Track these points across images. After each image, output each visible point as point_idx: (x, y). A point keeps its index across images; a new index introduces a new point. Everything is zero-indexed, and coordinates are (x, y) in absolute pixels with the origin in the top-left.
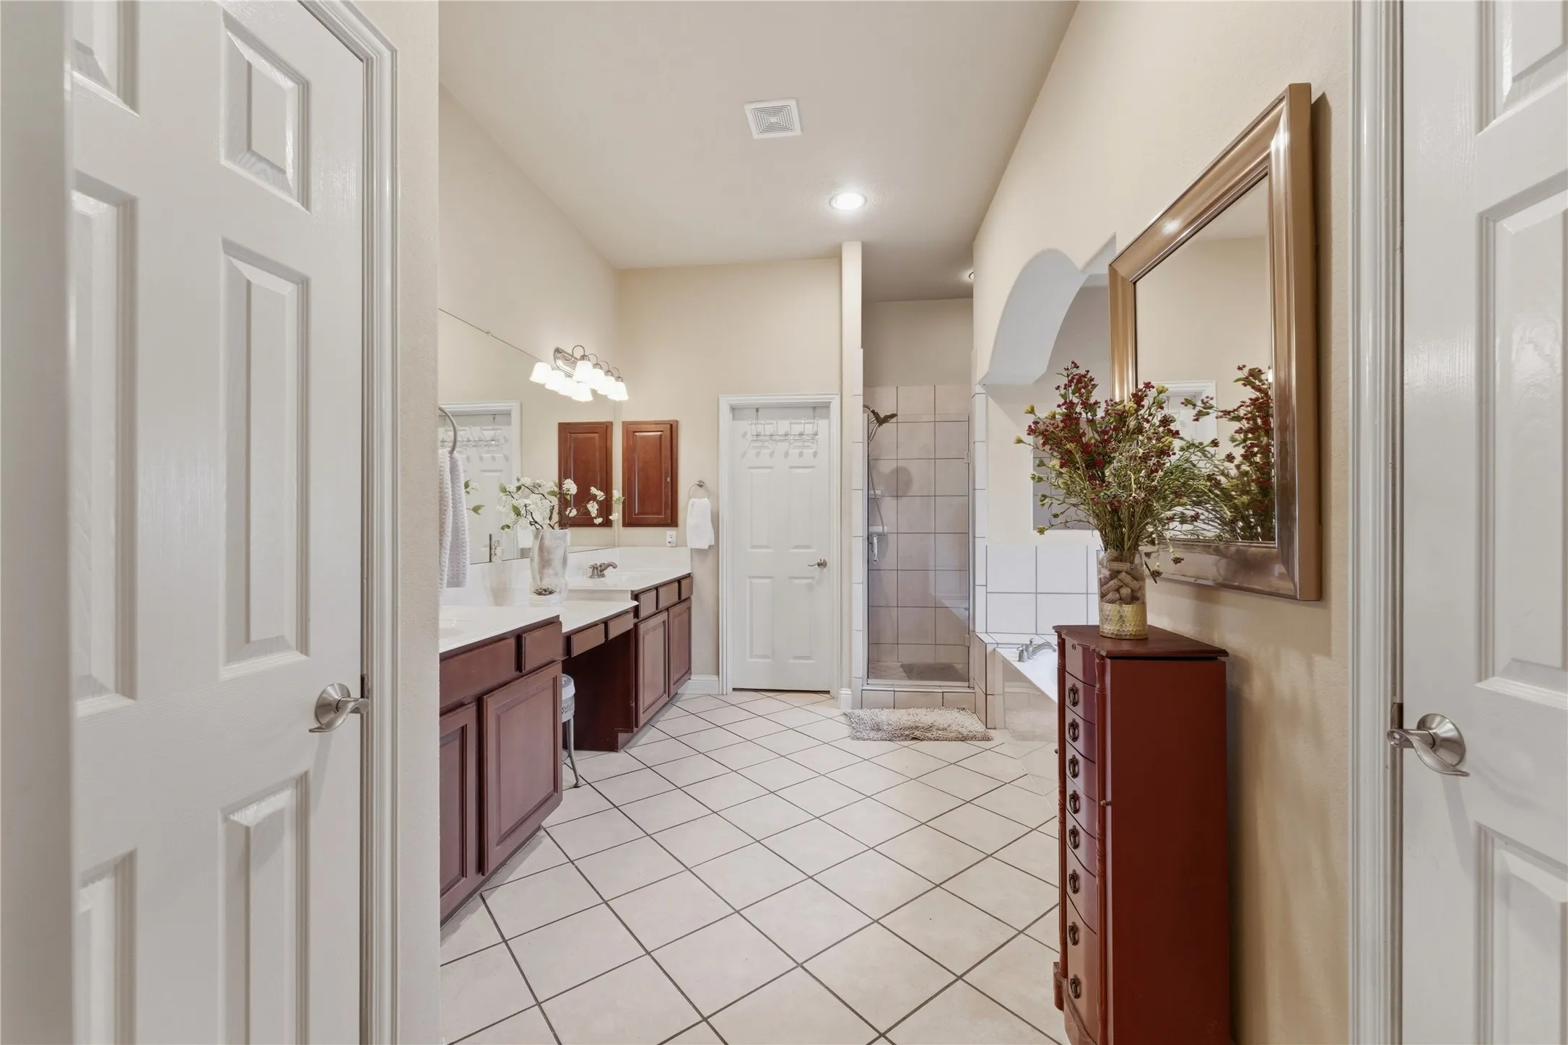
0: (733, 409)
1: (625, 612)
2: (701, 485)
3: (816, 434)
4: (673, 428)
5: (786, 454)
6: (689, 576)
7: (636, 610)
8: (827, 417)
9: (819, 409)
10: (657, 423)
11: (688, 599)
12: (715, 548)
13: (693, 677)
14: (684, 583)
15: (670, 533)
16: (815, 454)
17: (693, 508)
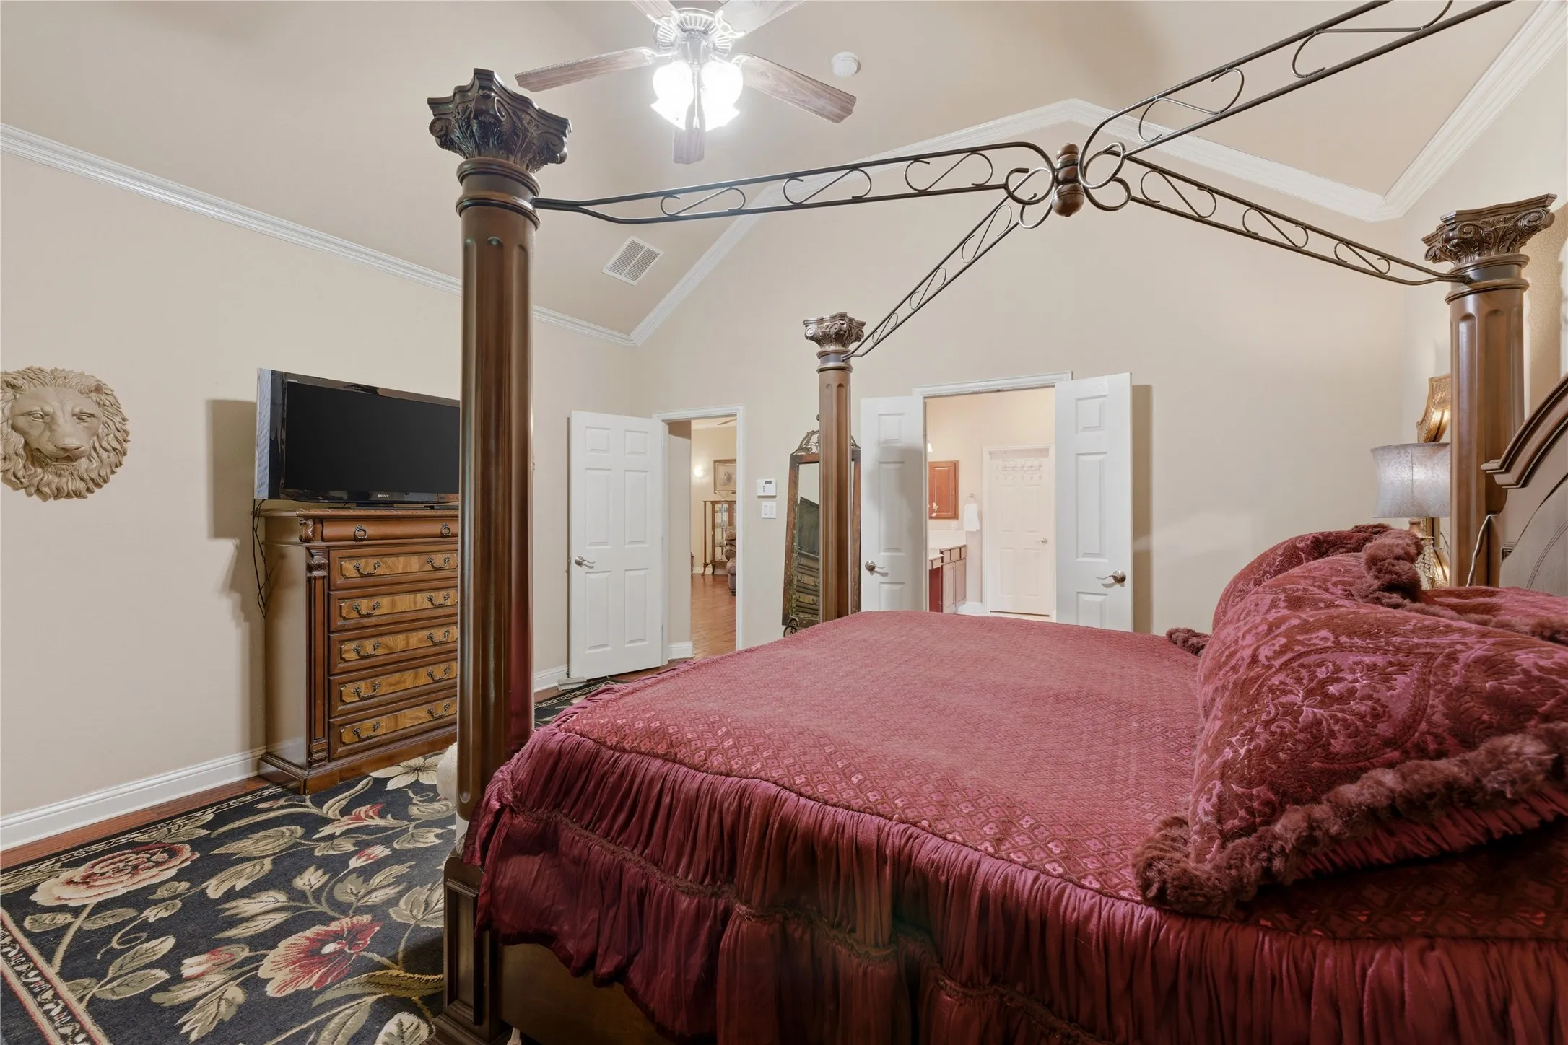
0: (991, 453)
1: (938, 559)
2: (972, 496)
3: (1040, 466)
4: (955, 465)
5: (1022, 478)
6: (965, 546)
7: (942, 558)
8: (1047, 456)
9: (1044, 452)
10: (947, 462)
11: (965, 558)
12: (980, 531)
13: (967, 603)
14: (962, 549)
15: (953, 523)
16: (1040, 478)
17: (968, 510)
